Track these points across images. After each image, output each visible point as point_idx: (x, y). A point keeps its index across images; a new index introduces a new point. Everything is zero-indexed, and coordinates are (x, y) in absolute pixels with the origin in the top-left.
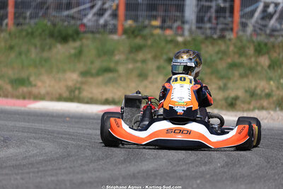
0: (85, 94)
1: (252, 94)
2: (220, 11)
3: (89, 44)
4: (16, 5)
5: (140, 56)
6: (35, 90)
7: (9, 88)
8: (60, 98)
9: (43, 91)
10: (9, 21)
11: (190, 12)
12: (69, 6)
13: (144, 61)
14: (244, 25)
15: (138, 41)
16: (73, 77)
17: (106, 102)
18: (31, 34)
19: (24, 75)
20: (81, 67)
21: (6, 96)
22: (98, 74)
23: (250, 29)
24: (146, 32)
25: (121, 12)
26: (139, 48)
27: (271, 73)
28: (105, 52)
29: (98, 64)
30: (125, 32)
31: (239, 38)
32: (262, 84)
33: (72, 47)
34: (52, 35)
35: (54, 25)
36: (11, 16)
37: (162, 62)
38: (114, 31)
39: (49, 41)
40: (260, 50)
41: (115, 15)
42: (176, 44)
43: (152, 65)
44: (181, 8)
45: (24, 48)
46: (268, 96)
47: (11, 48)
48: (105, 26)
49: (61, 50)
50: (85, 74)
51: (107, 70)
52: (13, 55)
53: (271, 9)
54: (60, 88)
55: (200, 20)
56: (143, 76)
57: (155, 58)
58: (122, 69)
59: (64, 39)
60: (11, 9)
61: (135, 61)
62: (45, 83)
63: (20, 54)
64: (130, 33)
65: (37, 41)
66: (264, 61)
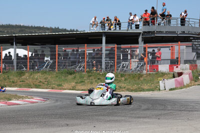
0: (77, 88)
1: (121, 87)
2: (111, 66)
3: (77, 75)
4: (58, 65)
5: (91, 78)
6: (63, 87)
7: (57, 87)
8: (70, 89)
9: (66, 87)
10: (56, 69)
11: (104, 66)
12: (72, 66)
13: (92, 79)
14: (118, 69)
15: (90, 74)
16: (73, 84)
17: (82, 90)
18: (62, 73)
19: (60, 83)
20: (75, 81)
21: (56, 89)
22: (80, 83)
23: (119, 71)
24: (92, 72)
25: (85, 67)
26: (90, 76)
27: (125, 82)
28: (81, 77)
29: (80, 80)
30: (86, 72)
31: (116, 73)
32: (123, 85)
33: (73, 76)
34: (67, 73)
35: (68, 70)
36: (57, 68)
37: (96, 79)
38: (84, 72)
39: (67, 74)
40: (122, 76)
41: (84, 67)
42: (100, 75)
43: (94, 80)
44: (101, 65)
45: (60, 77)
46: (125, 88)
47: (57, 77)
48: (81, 70)
49: (70, 77)
50: (76, 83)
51: (82, 82)
52: (57, 78)
53: (124, 65)
54: (70, 87)
55: (106, 68)
56: (92, 83)
57: (94, 78)
58: (86, 81)
59: (71, 74)
60: (57, 66)
61: (89, 79)
62: (66, 85)
63: (59, 78)
64: (88, 72)
65: (64, 75)
66: (123, 79)
